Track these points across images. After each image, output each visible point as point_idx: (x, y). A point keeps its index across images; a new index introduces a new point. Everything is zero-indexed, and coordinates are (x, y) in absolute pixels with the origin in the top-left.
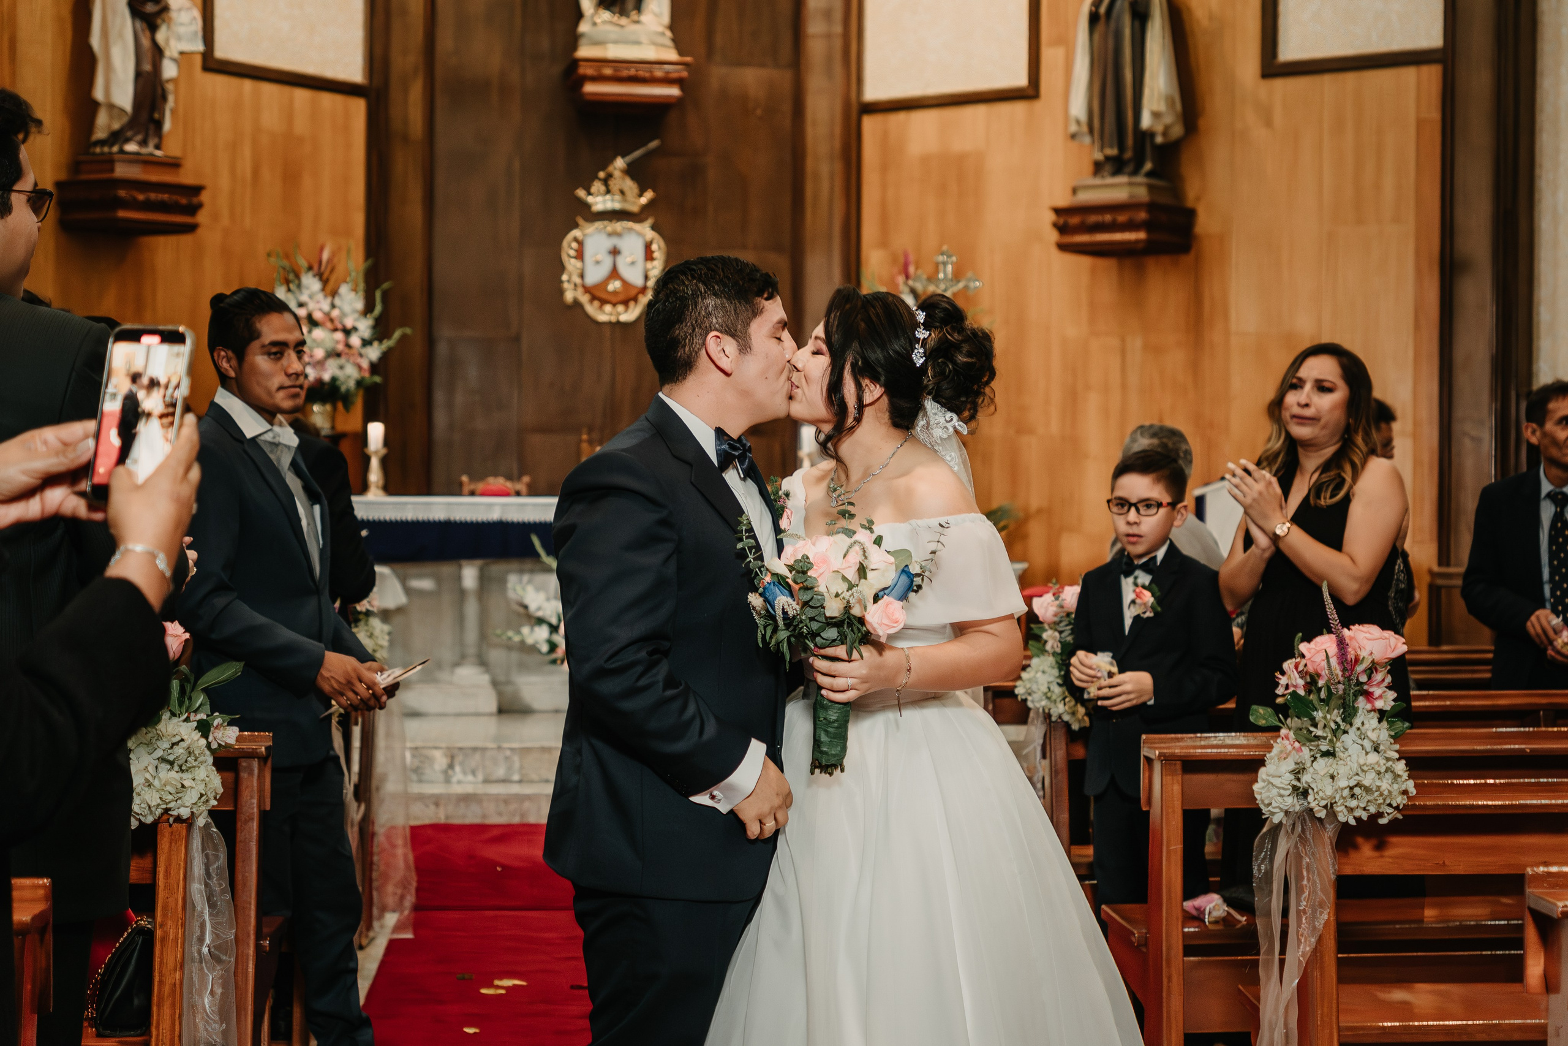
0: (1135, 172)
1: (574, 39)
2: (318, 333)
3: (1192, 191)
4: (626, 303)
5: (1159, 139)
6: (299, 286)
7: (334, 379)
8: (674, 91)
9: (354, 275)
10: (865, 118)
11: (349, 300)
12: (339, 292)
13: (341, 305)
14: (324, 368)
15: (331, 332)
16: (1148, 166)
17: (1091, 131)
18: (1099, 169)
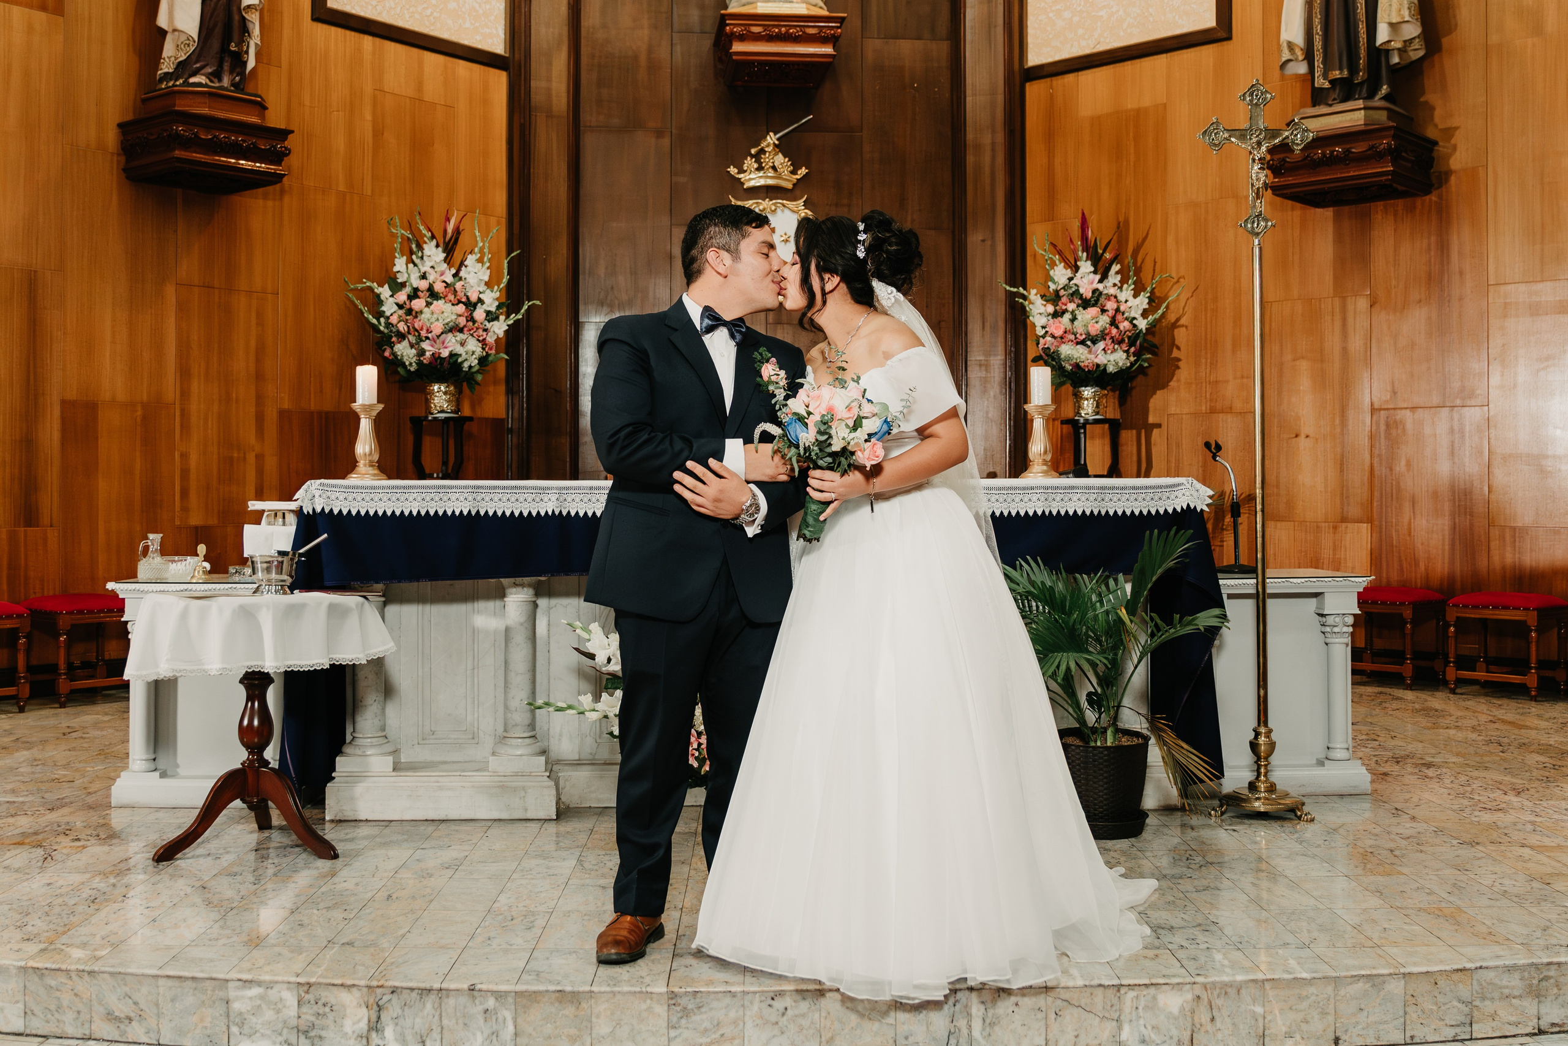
0: (1370, 96)
2: (438, 305)
5: (1395, 59)
6: (422, 258)
7: (453, 355)
8: (828, 50)
9: (481, 244)
10: (1028, 85)
11: (476, 271)
12: (466, 263)
13: (466, 276)
14: (443, 343)
15: (453, 305)
16: (1384, 90)
17: (1309, 55)
18: (1318, 97)
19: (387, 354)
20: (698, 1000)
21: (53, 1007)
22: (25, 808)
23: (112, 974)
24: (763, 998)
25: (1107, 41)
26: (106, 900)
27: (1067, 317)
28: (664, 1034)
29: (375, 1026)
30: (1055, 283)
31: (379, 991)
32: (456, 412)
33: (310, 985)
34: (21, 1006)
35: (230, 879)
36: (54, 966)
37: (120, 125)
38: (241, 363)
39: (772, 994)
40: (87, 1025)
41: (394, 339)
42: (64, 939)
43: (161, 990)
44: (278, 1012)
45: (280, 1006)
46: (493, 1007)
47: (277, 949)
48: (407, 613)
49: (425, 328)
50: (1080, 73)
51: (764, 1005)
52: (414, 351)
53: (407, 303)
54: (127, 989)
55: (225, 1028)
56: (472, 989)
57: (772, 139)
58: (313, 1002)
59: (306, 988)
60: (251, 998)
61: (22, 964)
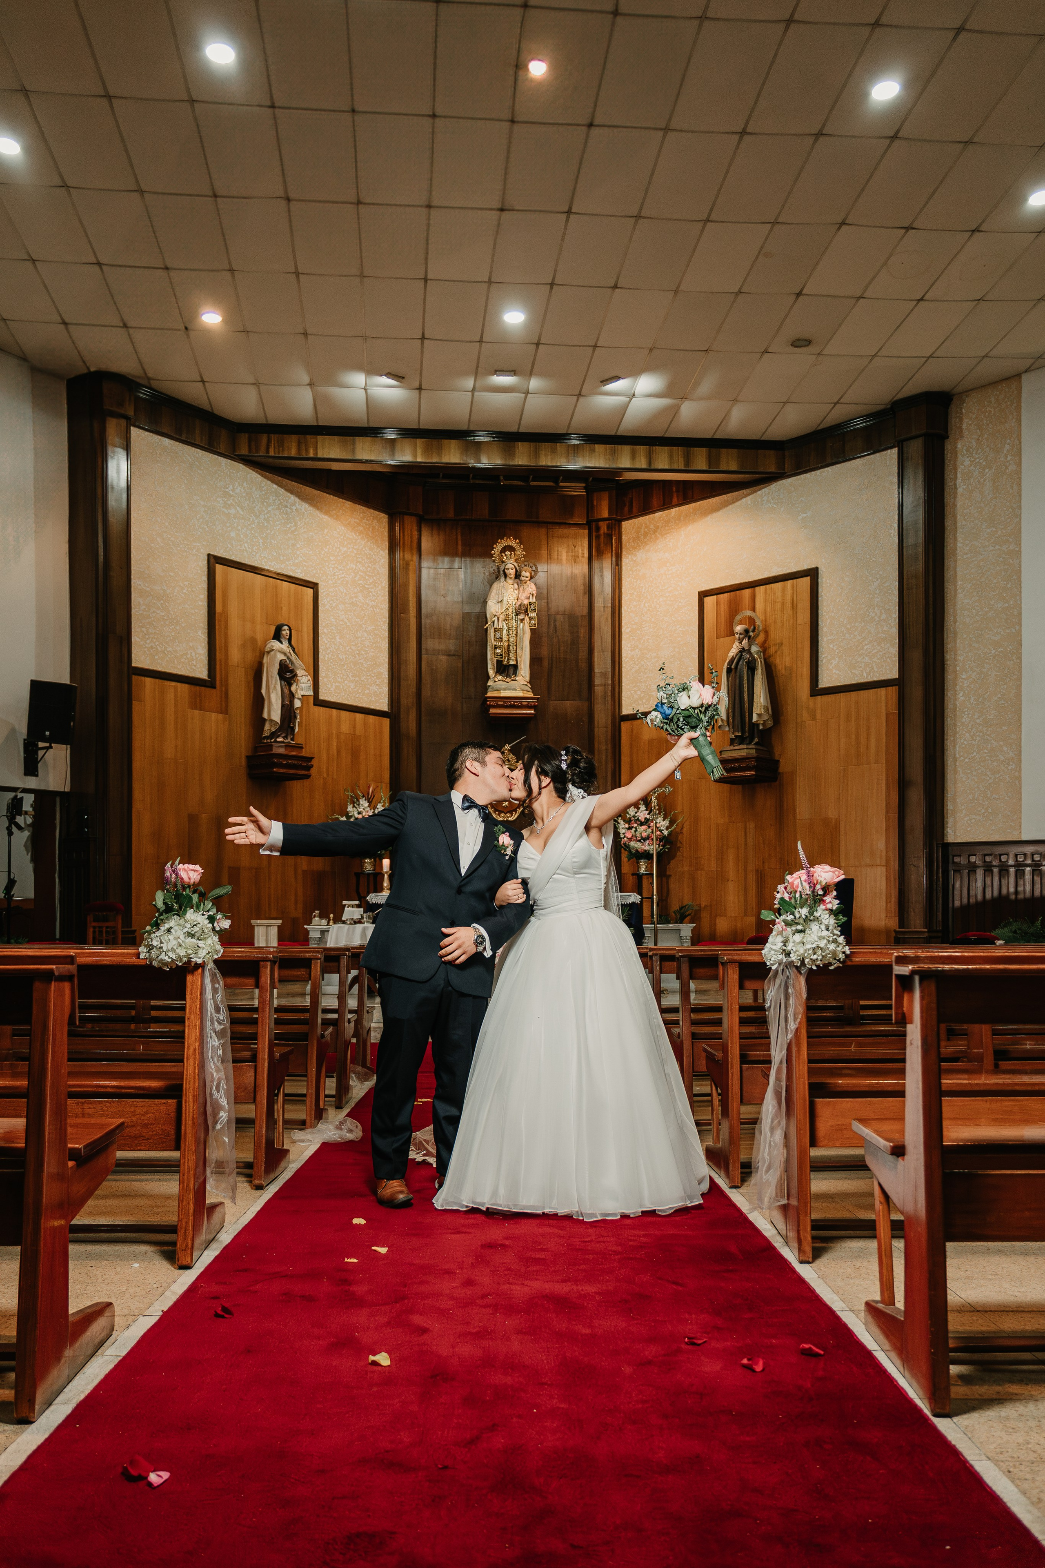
0: (750, 743)
1: (486, 689)
3: (777, 751)
4: (511, 812)
5: (761, 727)
6: (359, 805)
8: (532, 712)
9: (384, 798)
10: (622, 723)
16: (756, 740)
17: (728, 724)
18: (732, 742)
27: (634, 829)
32: (373, 871)
37: (246, 757)
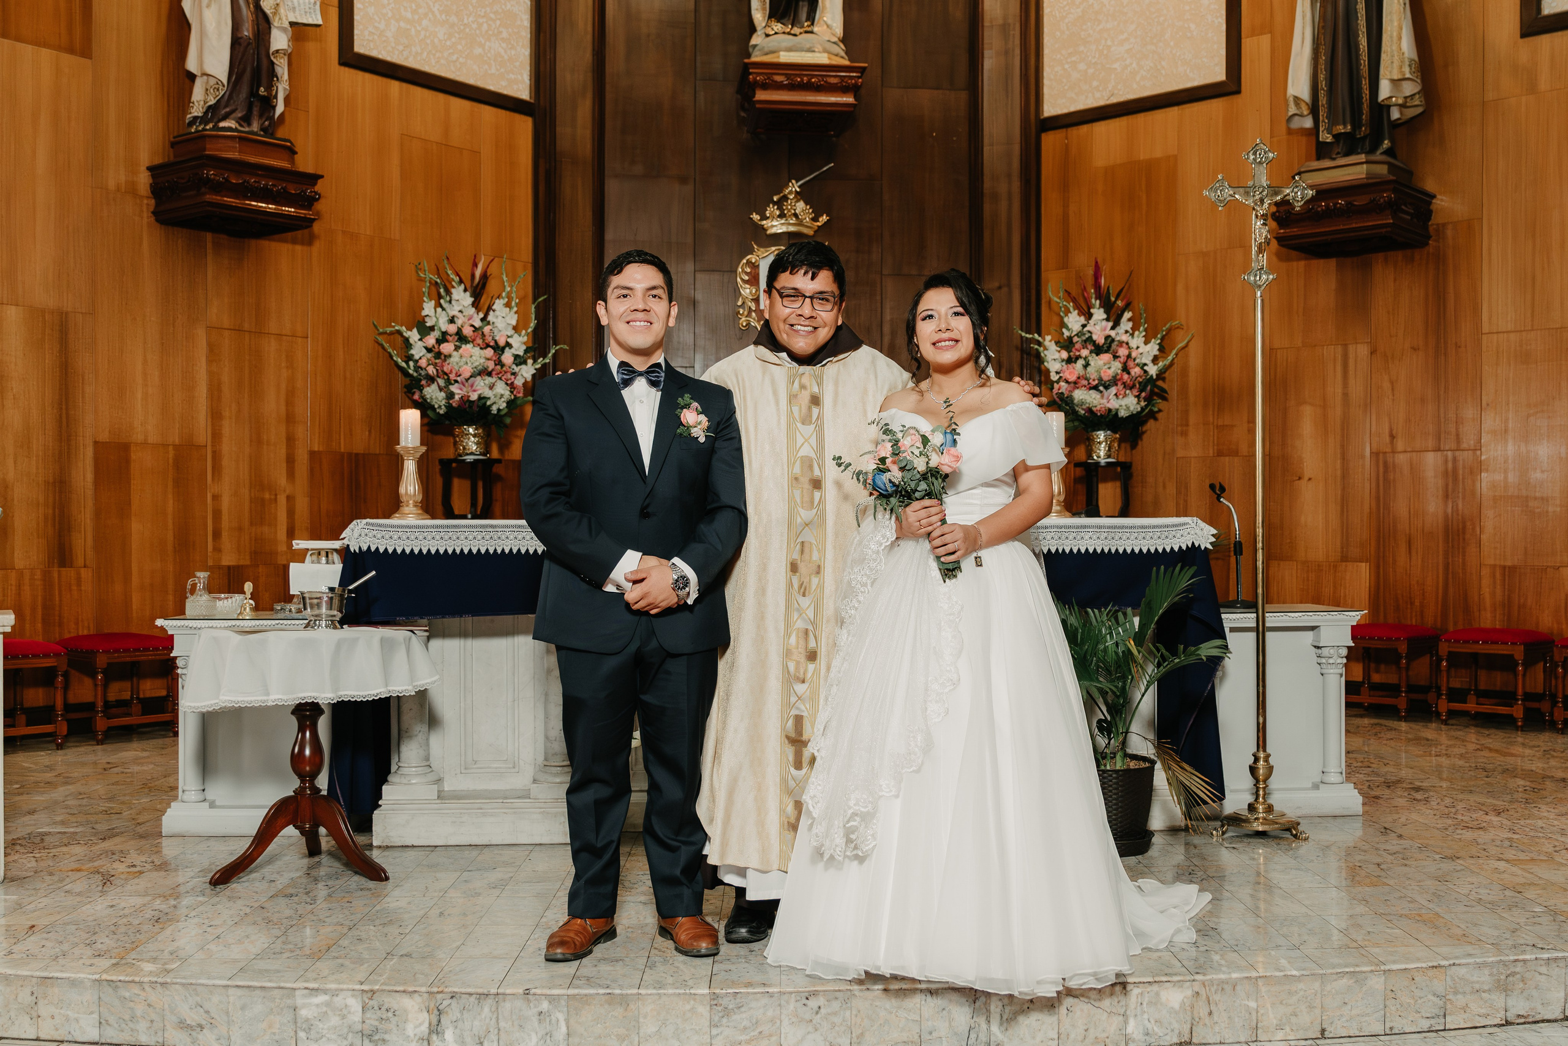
0: (1372, 150)
2: (467, 348)
6: (450, 302)
7: (482, 398)
8: (849, 99)
9: (509, 289)
10: (1044, 136)
11: (504, 315)
12: (494, 307)
13: (495, 320)
14: (472, 386)
15: (481, 348)
16: (1387, 144)
17: (1314, 110)
18: (1322, 151)
19: (416, 397)
20: (738, 1000)
21: (127, 1017)
22: (77, 837)
23: (183, 985)
24: (799, 998)
25: (1121, 93)
26: (170, 920)
27: (1081, 362)
28: (706, 1033)
29: (436, 1029)
30: (1068, 329)
31: (439, 996)
32: (484, 454)
33: (373, 992)
34: (96, 1016)
35: (287, 900)
36: (127, 979)
37: (149, 169)
38: (272, 405)
39: (807, 994)
40: (160, 1033)
41: (424, 382)
42: (133, 955)
43: (231, 999)
44: (344, 1017)
45: (345, 1012)
46: (546, 1010)
47: (340, 961)
48: (449, 648)
49: (454, 372)
50: (1094, 124)
51: (800, 1004)
52: (443, 394)
53: (436, 347)
54: (198, 999)
55: (292, 1034)
56: (527, 992)
57: (794, 186)
58: (376, 1008)
59: (369, 995)
60: (317, 1006)
61: (97, 977)
